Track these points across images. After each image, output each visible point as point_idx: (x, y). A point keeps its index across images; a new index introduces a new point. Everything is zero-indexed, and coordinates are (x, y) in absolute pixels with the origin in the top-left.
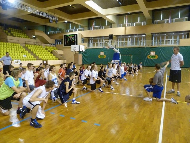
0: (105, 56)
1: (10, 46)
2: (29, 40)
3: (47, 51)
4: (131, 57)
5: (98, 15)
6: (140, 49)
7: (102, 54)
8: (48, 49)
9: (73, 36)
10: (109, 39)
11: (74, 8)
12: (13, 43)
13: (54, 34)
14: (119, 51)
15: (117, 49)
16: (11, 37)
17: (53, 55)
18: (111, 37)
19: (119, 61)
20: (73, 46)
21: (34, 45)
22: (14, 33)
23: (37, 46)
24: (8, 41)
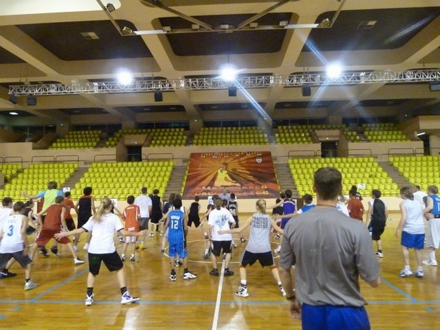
21: (414, 154)
22: (371, 133)
23: (425, 158)
24: (350, 152)
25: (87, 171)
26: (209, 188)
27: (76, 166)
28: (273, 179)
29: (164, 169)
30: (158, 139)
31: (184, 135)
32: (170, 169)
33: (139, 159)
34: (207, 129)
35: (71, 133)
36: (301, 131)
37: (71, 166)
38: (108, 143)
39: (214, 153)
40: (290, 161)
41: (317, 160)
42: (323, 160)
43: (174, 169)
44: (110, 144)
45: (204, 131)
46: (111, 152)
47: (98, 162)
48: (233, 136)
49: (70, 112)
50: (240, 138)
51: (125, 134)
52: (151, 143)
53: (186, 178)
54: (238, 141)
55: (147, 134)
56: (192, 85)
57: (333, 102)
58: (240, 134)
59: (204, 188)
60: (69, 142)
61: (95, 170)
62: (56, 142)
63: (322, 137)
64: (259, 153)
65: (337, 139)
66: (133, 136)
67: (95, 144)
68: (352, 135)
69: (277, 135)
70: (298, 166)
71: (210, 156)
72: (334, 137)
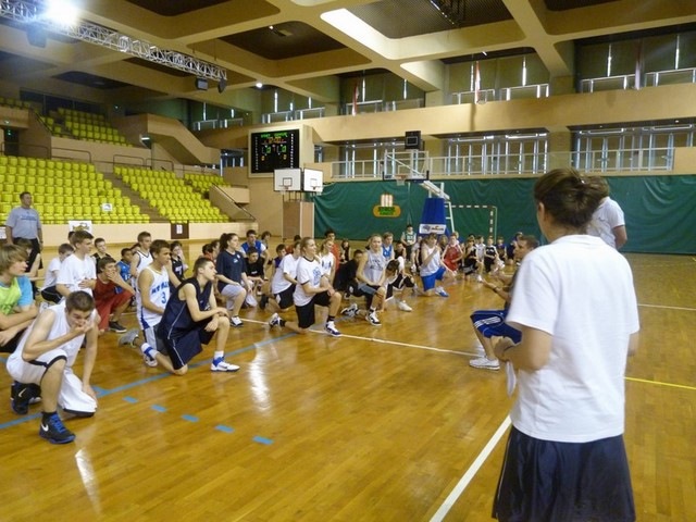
0: (397, 208)
1: (60, 173)
2: (129, 150)
3: (190, 189)
4: (492, 213)
5: (370, 61)
6: (526, 183)
7: (387, 201)
8: (195, 184)
9: (283, 138)
10: (407, 148)
11: (283, 35)
12: (71, 160)
13: (220, 130)
14: (445, 191)
15: (437, 182)
16: (66, 142)
17: (213, 205)
18: (413, 141)
19: (444, 227)
20: (280, 174)
21: (145, 167)
22: (76, 125)
24: (55, 152)
41: (4, 160)
65: (24, 126)
68: (48, 123)
72: (18, 120)
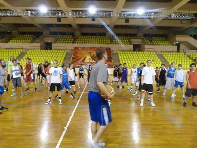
21: (172, 52)
22: (155, 41)
23: (177, 53)
24: (145, 50)
25: (27, 53)
26: (82, 63)
27: (21, 51)
28: (111, 60)
29: (62, 53)
30: (60, 40)
31: (72, 38)
32: (65, 54)
33: (51, 49)
34: (82, 36)
35: (19, 35)
36: (125, 39)
37: (19, 51)
38: (36, 41)
39: (85, 48)
40: (119, 52)
41: (131, 52)
42: (133, 52)
43: (67, 54)
44: (38, 41)
45: (81, 37)
46: (38, 45)
47: (31, 50)
48: (94, 40)
49: (18, 25)
50: (97, 41)
51: (44, 37)
52: (56, 42)
53: (72, 58)
54: (96, 42)
55: (54, 38)
56: (75, 15)
57: (140, 26)
58: (97, 39)
59: (80, 63)
60: (18, 40)
61: (31, 53)
62: (12, 39)
63: (134, 42)
64: (105, 48)
65: (140, 43)
66: (48, 38)
67: (30, 41)
68: (147, 42)
69: (114, 40)
70: (122, 55)
71: (83, 48)
72: (139, 42)
